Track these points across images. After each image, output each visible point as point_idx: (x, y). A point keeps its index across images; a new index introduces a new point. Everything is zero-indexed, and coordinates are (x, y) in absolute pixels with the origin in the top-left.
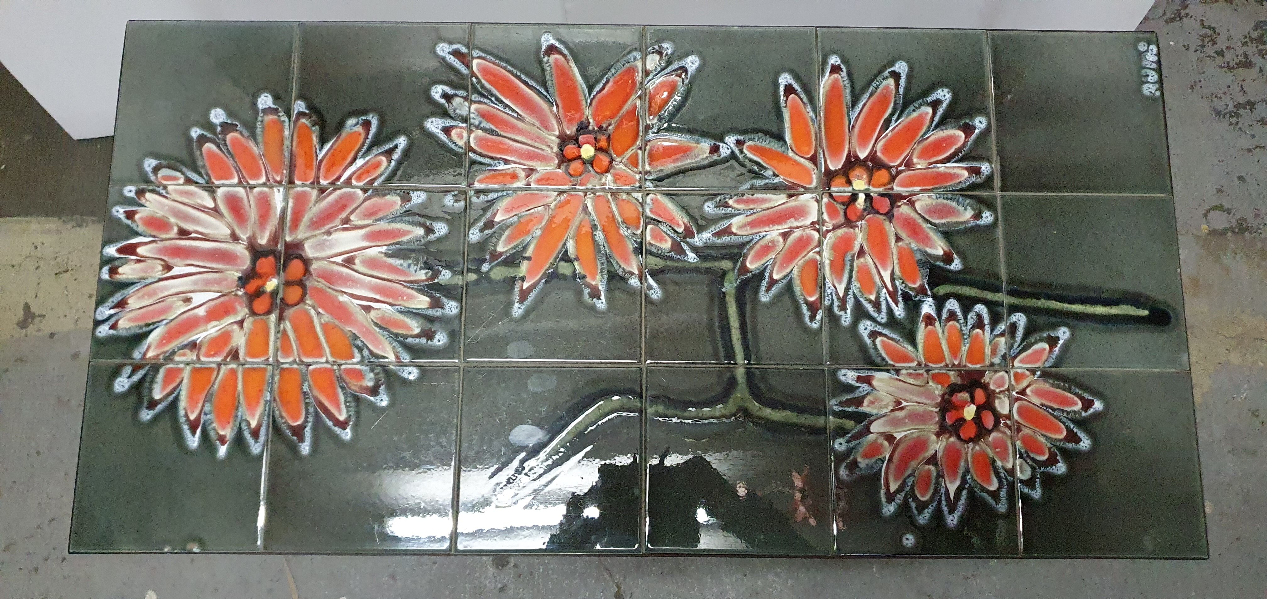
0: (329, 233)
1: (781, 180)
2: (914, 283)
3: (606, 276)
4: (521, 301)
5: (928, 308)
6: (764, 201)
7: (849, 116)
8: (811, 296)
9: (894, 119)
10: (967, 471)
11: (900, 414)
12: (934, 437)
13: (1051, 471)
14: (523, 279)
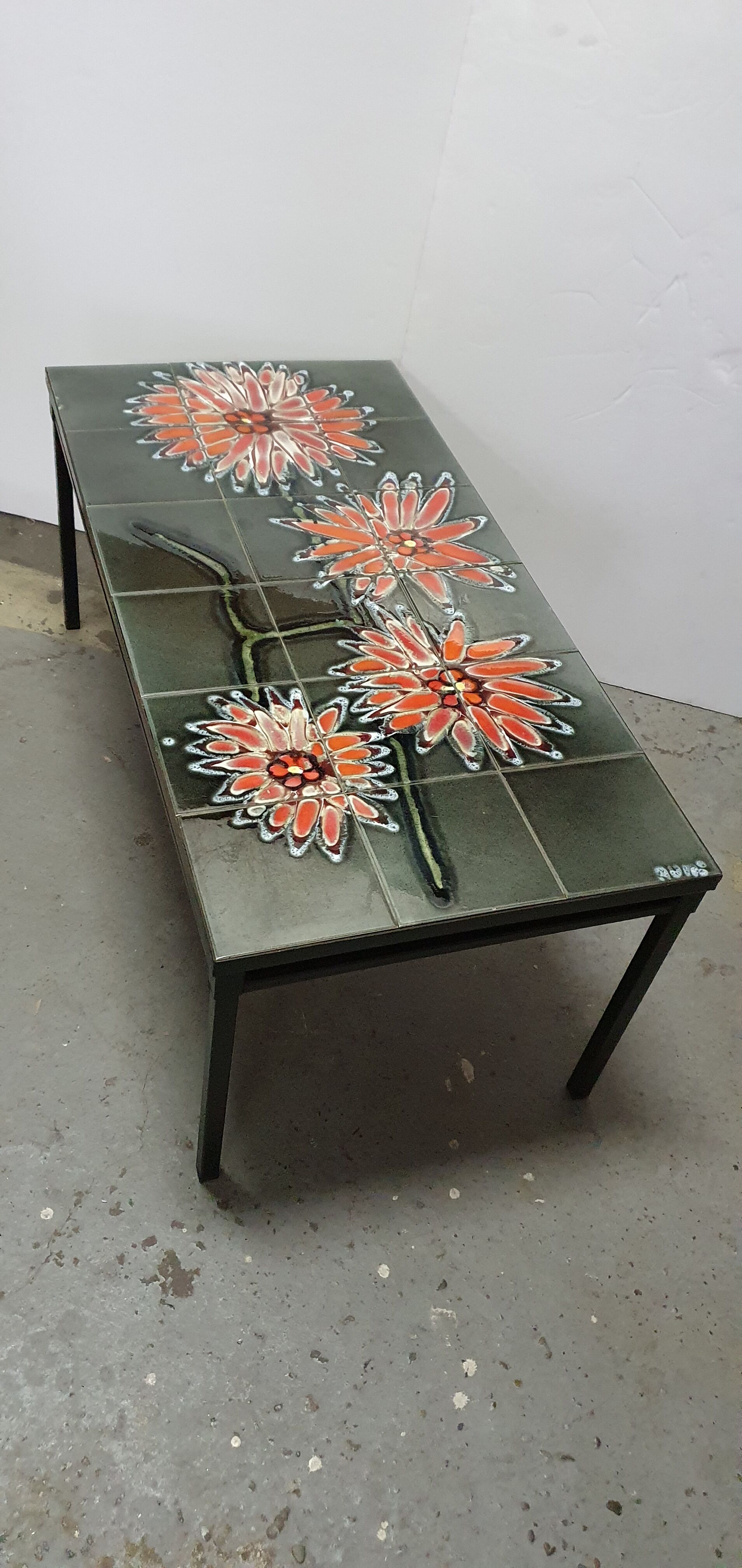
0: (292, 439)
1: (442, 643)
2: (393, 726)
3: (319, 560)
4: (282, 522)
5: (374, 736)
7: (515, 675)
8: (354, 668)
9: (528, 701)
10: (242, 773)
11: (277, 727)
12: (264, 749)
13: (262, 830)
14: (299, 521)
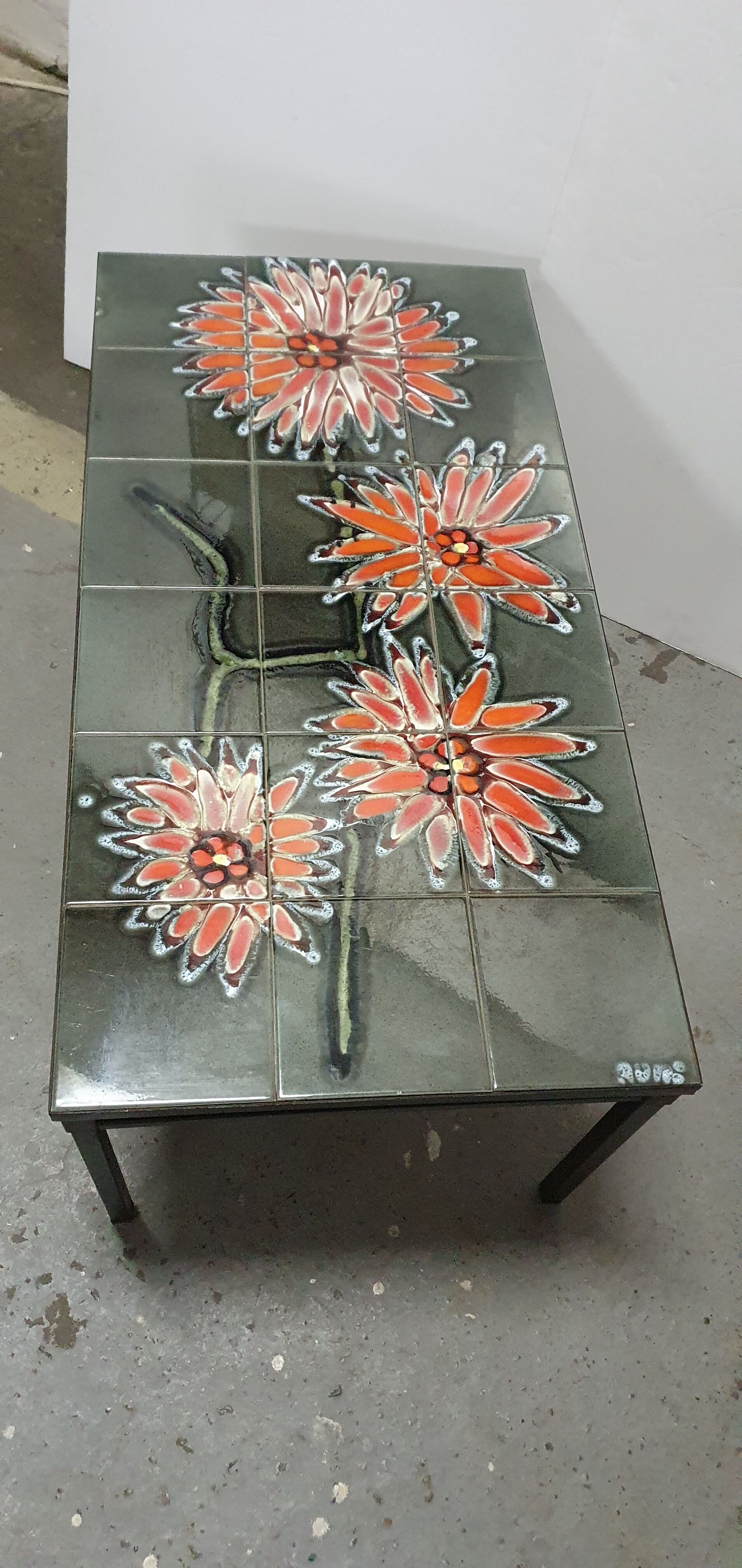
0: (361, 380)
1: (454, 699)
2: (357, 812)
3: (341, 561)
4: (312, 501)
5: (332, 824)
6: (431, 684)
7: (532, 757)
8: (336, 723)
9: (535, 797)
10: (157, 856)
11: (218, 796)
12: (194, 826)
13: (157, 939)
14: (333, 502)
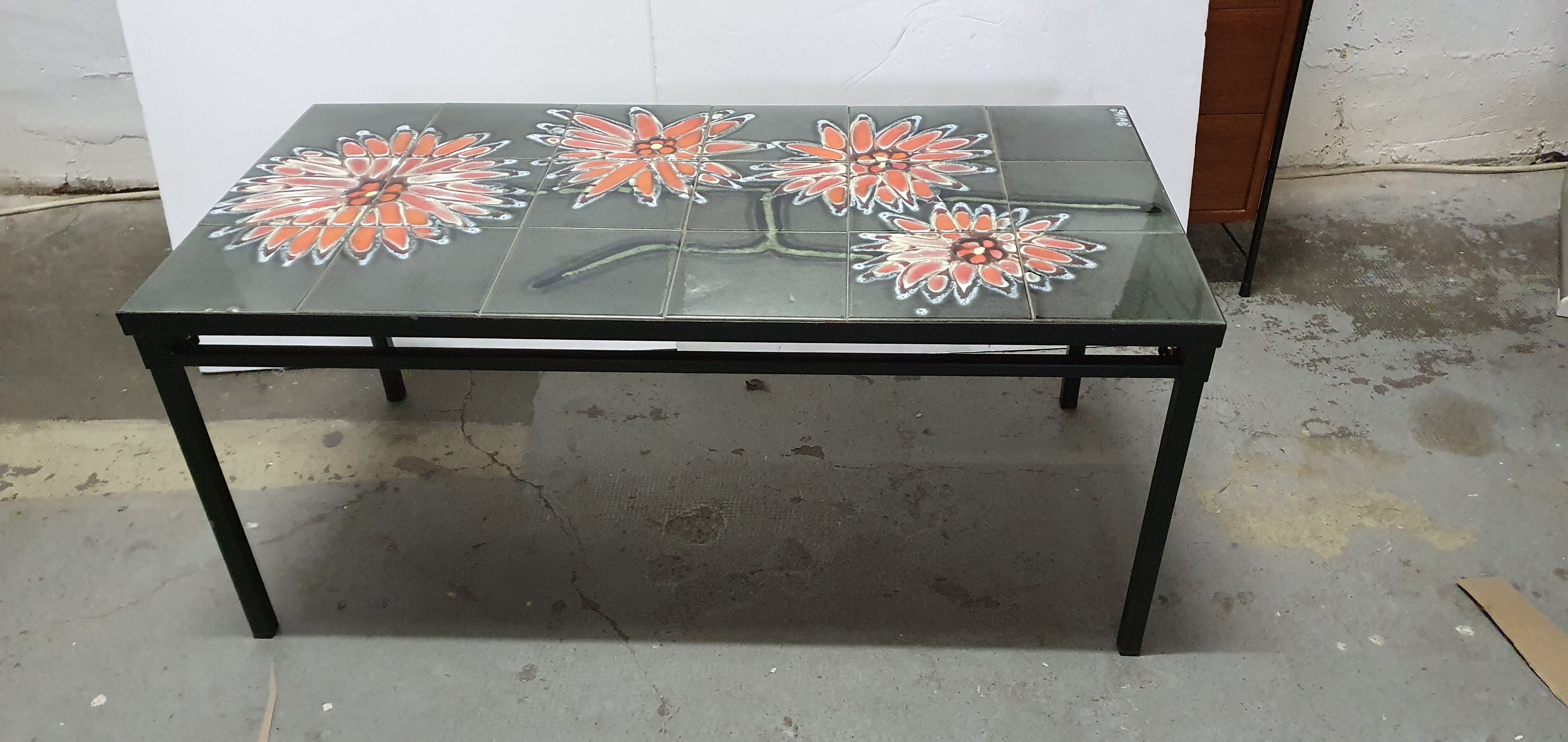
1: (816, 157)
2: (928, 196)
3: (659, 193)
4: (582, 202)
5: (939, 207)
6: (801, 166)
7: (873, 134)
8: (837, 203)
9: (911, 135)
10: (978, 278)
11: (914, 252)
12: (946, 262)
